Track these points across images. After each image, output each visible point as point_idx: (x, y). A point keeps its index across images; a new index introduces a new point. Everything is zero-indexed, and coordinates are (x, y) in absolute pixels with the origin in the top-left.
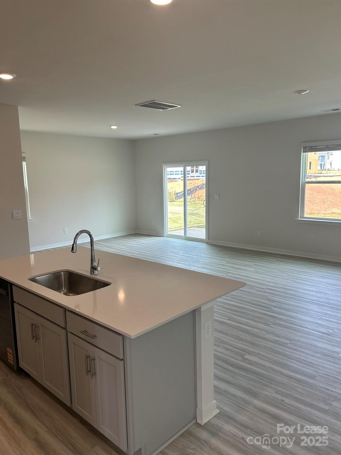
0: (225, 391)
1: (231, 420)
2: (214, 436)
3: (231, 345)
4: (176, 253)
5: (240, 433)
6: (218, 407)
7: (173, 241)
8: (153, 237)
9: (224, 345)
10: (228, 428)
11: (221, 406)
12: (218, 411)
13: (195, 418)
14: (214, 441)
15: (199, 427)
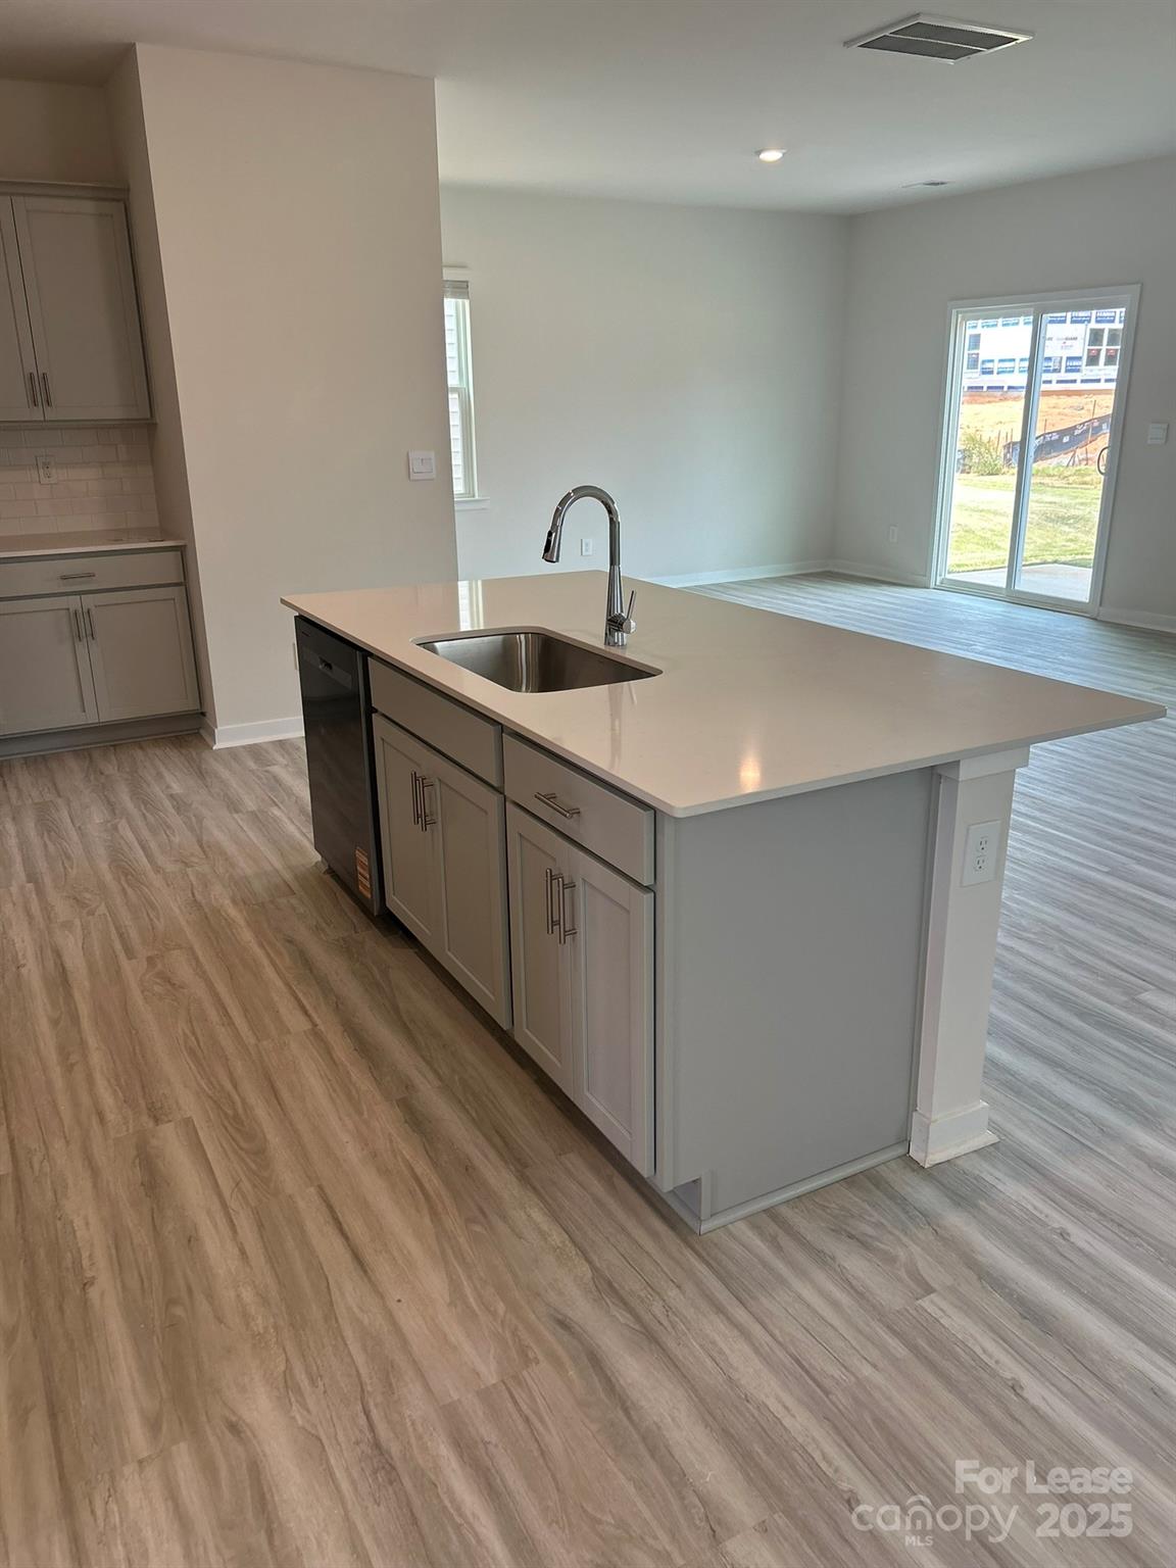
0: (1037, 1087)
1: (1034, 1173)
2: (959, 1204)
3: (1095, 954)
4: (960, 643)
5: (1055, 1215)
6: (993, 1126)
7: (960, 605)
8: (885, 587)
9: (1070, 950)
10: (1015, 1192)
11: (1009, 1127)
12: (990, 1138)
13: (905, 1140)
14: (956, 1221)
15: (914, 1171)
